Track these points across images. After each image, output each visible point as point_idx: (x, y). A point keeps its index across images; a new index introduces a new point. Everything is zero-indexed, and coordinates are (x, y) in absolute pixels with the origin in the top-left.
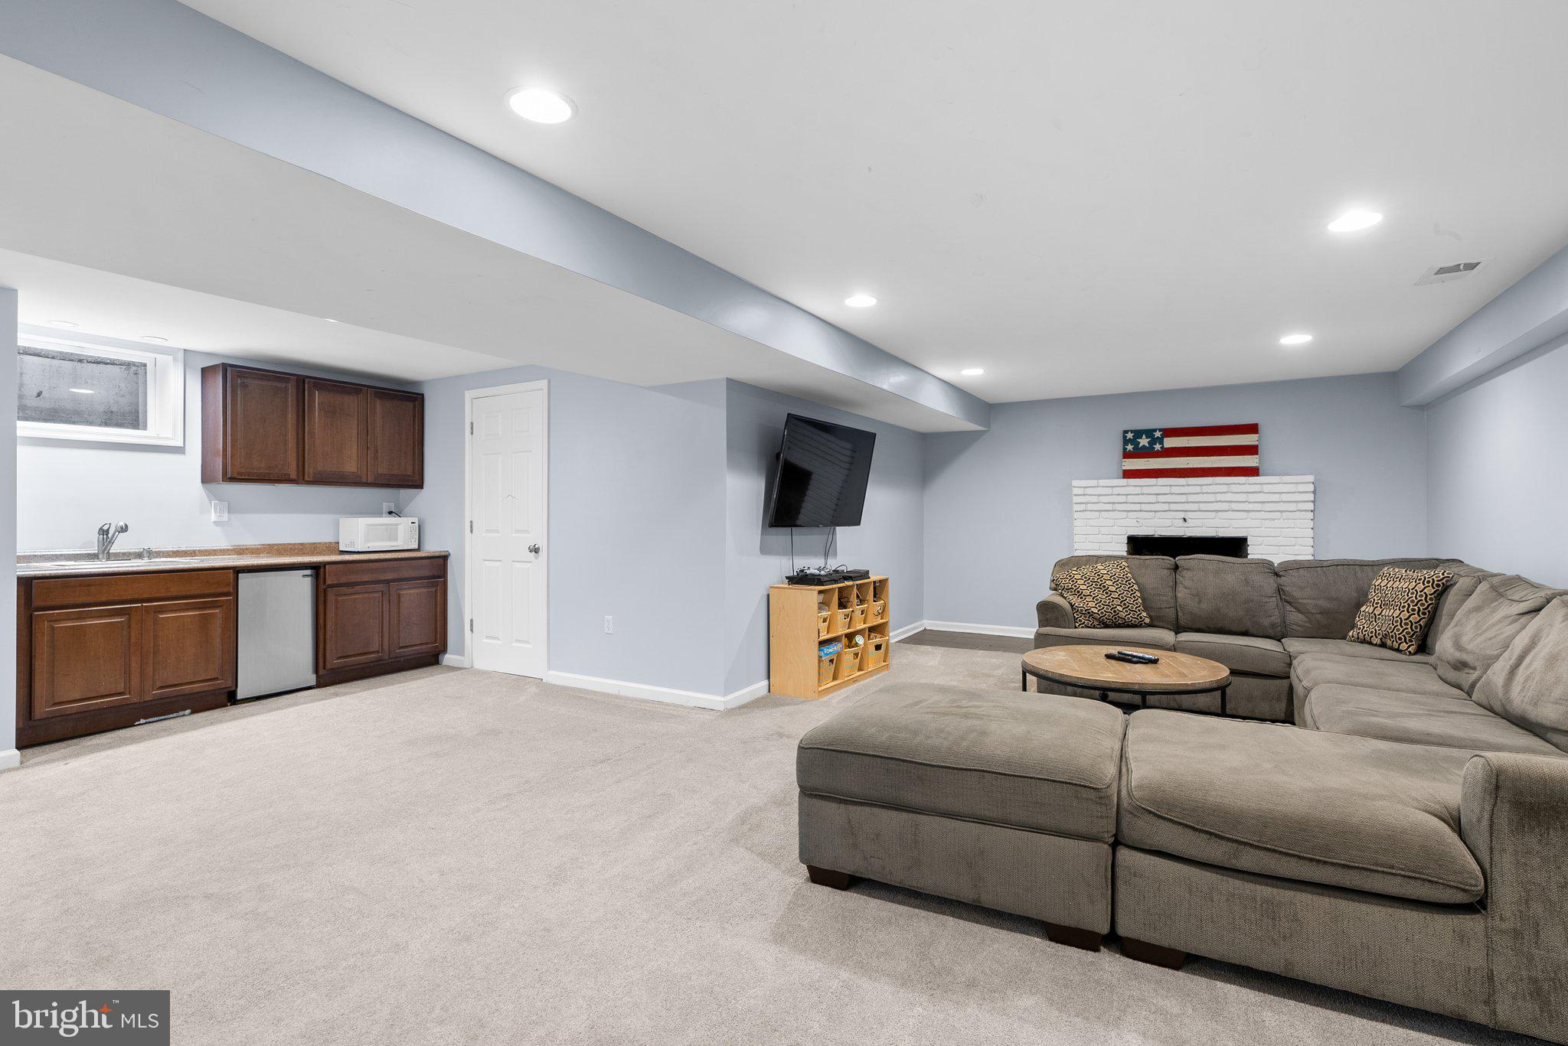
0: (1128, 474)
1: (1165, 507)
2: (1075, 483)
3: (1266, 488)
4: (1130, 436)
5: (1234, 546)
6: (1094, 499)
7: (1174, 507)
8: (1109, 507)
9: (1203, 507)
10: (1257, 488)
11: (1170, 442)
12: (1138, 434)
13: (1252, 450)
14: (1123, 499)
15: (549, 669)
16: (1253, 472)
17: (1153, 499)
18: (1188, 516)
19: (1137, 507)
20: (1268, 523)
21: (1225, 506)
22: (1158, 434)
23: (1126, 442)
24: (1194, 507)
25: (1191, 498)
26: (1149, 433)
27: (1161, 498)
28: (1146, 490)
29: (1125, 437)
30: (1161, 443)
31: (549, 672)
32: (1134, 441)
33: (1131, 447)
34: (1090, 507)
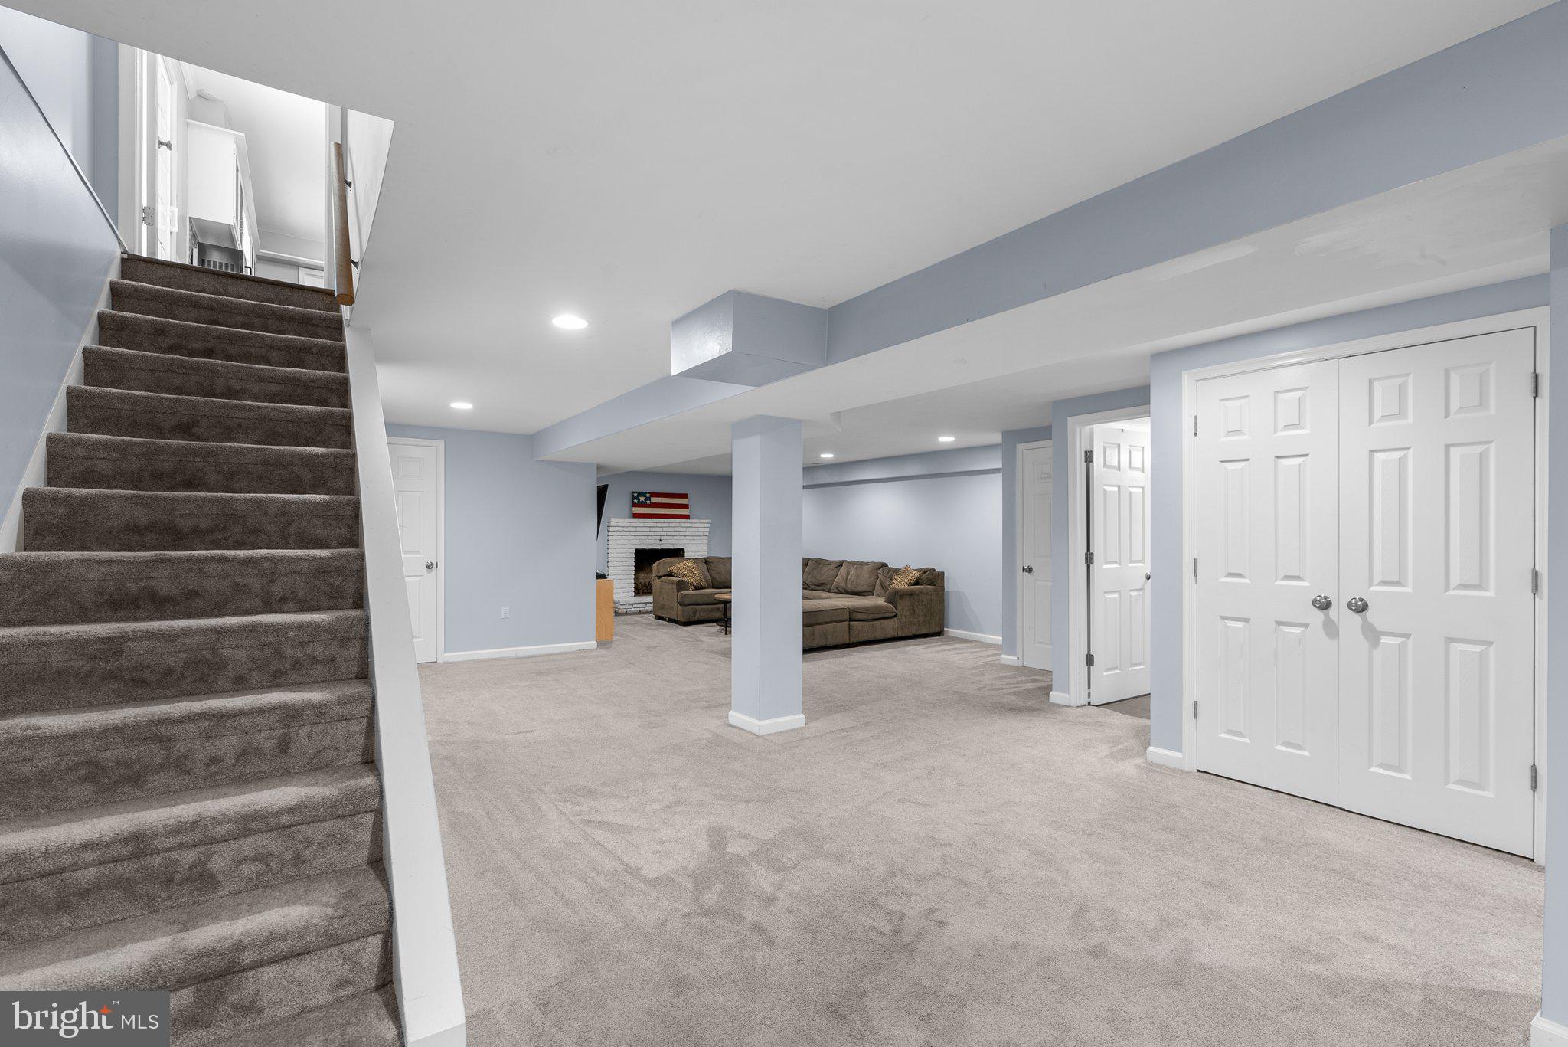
0: (636, 516)
1: (653, 534)
2: (613, 519)
3: (694, 525)
4: (635, 495)
5: (678, 553)
6: (621, 529)
7: (656, 534)
8: (628, 533)
9: (669, 534)
10: (689, 525)
11: (654, 500)
12: (639, 494)
13: (686, 506)
14: (634, 529)
15: (445, 652)
16: (687, 517)
17: (648, 529)
18: (662, 538)
19: (640, 534)
20: (692, 542)
21: (677, 533)
22: (648, 495)
23: (634, 498)
24: (665, 534)
25: (664, 529)
26: (644, 494)
27: (652, 529)
28: (646, 525)
29: (632, 495)
30: (650, 500)
31: (446, 654)
32: (637, 498)
33: (636, 501)
34: (618, 533)
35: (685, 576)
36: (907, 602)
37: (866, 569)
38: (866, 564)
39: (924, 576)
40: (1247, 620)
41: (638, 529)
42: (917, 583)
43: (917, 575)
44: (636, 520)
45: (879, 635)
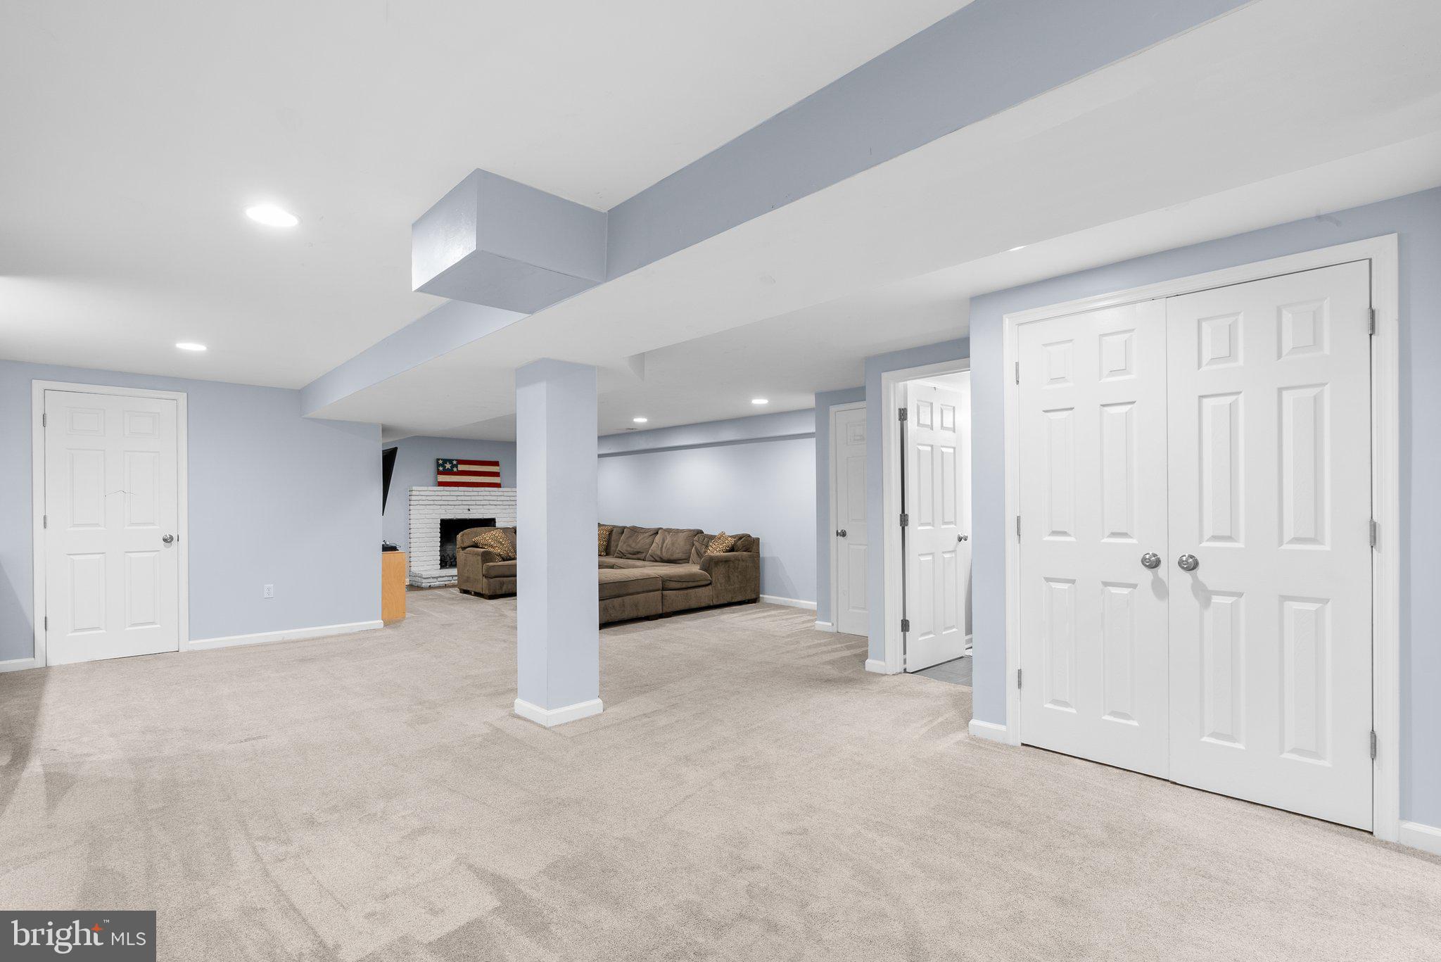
0: (441, 484)
1: (460, 503)
2: (414, 488)
3: (506, 494)
4: (441, 462)
5: (489, 523)
6: (424, 498)
7: (464, 503)
8: (432, 503)
9: (478, 503)
10: (500, 494)
11: (461, 467)
12: (445, 461)
13: (496, 474)
14: (439, 498)
15: (189, 640)
16: (498, 485)
17: (455, 498)
18: (470, 507)
19: (446, 503)
20: (504, 511)
21: (487, 503)
22: (455, 462)
23: (438, 465)
24: (474, 503)
25: (473, 498)
26: (450, 461)
27: (459, 498)
28: (453, 493)
29: (438, 462)
30: (457, 467)
31: (191, 642)
32: (442, 465)
33: (441, 468)
34: (421, 502)
35: (492, 546)
36: (721, 569)
37: (682, 536)
38: (682, 531)
39: (740, 542)
40: (1073, 582)
41: (444, 498)
42: (732, 549)
43: (731, 541)
44: (441, 488)
45: (694, 605)
